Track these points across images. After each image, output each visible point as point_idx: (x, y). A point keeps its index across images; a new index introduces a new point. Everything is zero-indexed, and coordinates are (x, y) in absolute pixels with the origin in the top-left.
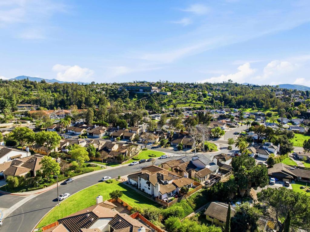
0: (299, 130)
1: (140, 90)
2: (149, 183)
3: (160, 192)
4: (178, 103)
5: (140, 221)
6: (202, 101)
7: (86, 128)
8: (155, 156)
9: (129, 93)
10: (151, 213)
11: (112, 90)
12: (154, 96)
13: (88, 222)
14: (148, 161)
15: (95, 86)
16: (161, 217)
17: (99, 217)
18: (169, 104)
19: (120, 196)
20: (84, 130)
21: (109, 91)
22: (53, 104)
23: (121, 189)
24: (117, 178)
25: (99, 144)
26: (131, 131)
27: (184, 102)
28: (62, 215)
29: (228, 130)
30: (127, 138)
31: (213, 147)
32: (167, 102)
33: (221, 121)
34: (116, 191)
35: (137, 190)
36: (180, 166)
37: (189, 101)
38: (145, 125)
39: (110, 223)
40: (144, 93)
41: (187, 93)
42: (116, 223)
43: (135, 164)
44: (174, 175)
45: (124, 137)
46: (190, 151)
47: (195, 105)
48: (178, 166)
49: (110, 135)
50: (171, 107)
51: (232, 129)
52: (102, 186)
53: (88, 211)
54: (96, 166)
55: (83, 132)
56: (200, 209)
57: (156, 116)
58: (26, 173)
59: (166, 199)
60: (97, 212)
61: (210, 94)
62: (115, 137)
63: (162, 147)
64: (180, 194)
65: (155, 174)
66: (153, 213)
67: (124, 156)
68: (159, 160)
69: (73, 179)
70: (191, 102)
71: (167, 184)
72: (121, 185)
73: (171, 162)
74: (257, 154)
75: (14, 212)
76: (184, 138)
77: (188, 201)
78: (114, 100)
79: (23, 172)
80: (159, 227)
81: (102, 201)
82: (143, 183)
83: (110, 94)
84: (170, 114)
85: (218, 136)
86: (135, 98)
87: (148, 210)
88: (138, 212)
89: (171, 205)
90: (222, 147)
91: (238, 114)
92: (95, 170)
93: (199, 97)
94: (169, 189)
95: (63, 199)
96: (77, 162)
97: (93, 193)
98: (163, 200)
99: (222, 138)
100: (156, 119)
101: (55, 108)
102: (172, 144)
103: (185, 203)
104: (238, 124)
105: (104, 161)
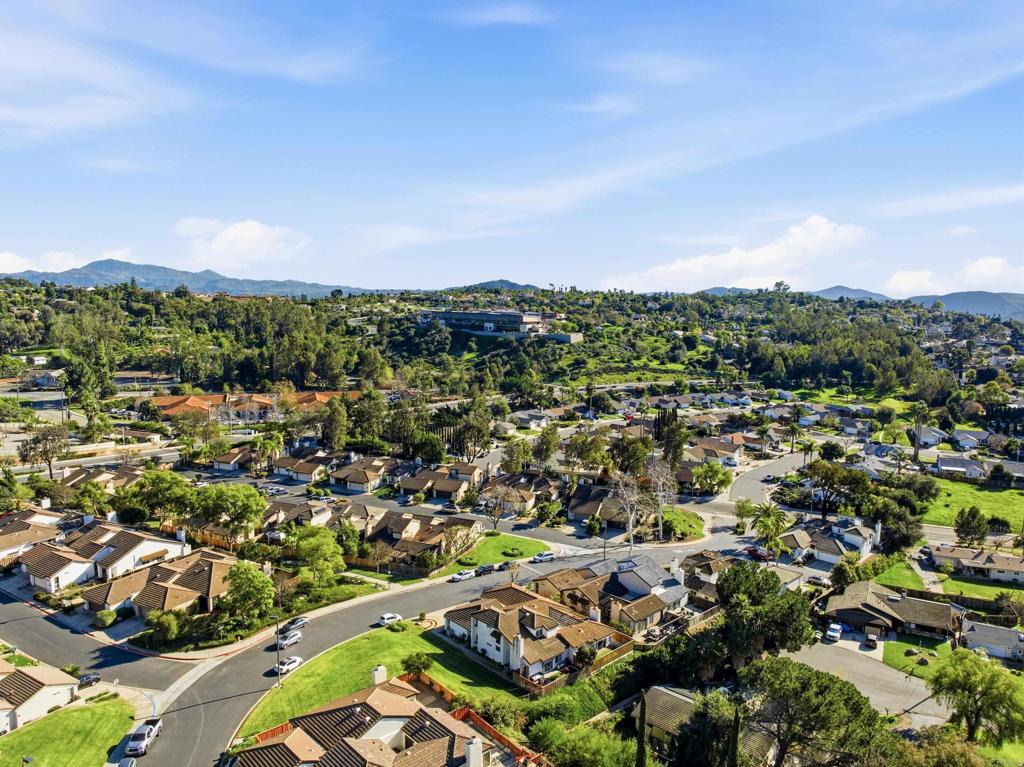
0: (963, 470)
1: (486, 324)
2: (497, 635)
3: (523, 657)
4: (605, 371)
5: (472, 726)
6: (683, 363)
7: (324, 461)
8: (521, 554)
9: (450, 333)
10: (498, 709)
11: (399, 320)
12: (529, 345)
13: (359, 726)
14: (501, 569)
15: (344, 307)
16: (523, 720)
17: (383, 713)
18: (577, 374)
19: (427, 667)
20: (321, 467)
21: (387, 327)
22: (220, 373)
23: (430, 648)
24: (418, 617)
25: (364, 515)
26: (457, 473)
27: (622, 365)
28: (293, 709)
29: (748, 469)
30: (445, 496)
31: (690, 526)
32: (569, 366)
33: (729, 436)
34: (417, 655)
35: (467, 651)
36: (583, 587)
37: (638, 362)
38: (497, 447)
39: (404, 729)
40: (497, 334)
41: (635, 335)
42: (418, 730)
43: (464, 577)
44: (563, 614)
45: (435, 492)
46: (619, 539)
47: (658, 375)
48: (577, 589)
49: (396, 485)
50: (580, 385)
51: (762, 463)
52: (379, 639)
53: (356, 700)
54: (362, 583)
55: (319, 474)
56: (625, 702)
57: (532, 417)
58: (190, 603)
59: (538, 677)
60: (376, 703)
61: (711, 337)
62: (408, 492)
63: (544, 525)
64: (575, 664)
65: (514, 613)
66: (503, 708)
67: (435, 555)
68: (531, 568)
69: (306, 620)
70: (645, 367)
71: (544, 637)
72: (428, 636)
73: (561, 575)
74: (811, 550)
75: (178, 700)
76: (605, 500)
77: (594, 683)
78: (403, 357)
79: (181, 600)
80: (513, 741)
81: (385, 680)
82: (483, 634)
83: (392, 335)
84: (576, 409)
85: (712, 489)
86: (470, 350)
87: (492, 701)
88: (469, 705)
89: (549, 692)
90: (720, 525)
91: (789, 413)
92: (361, 595)
93: (673, 349)
94: (549, 650)
95: (288, 671)
96: (310, 570)
97: (359, 657)
98: (532, 680)
99: (724, 497)
100: (533, 425)
101: (226, 388)
102: (571, 515)
103: (587, 687)
104: (781, 446)
105: (383, 569)
